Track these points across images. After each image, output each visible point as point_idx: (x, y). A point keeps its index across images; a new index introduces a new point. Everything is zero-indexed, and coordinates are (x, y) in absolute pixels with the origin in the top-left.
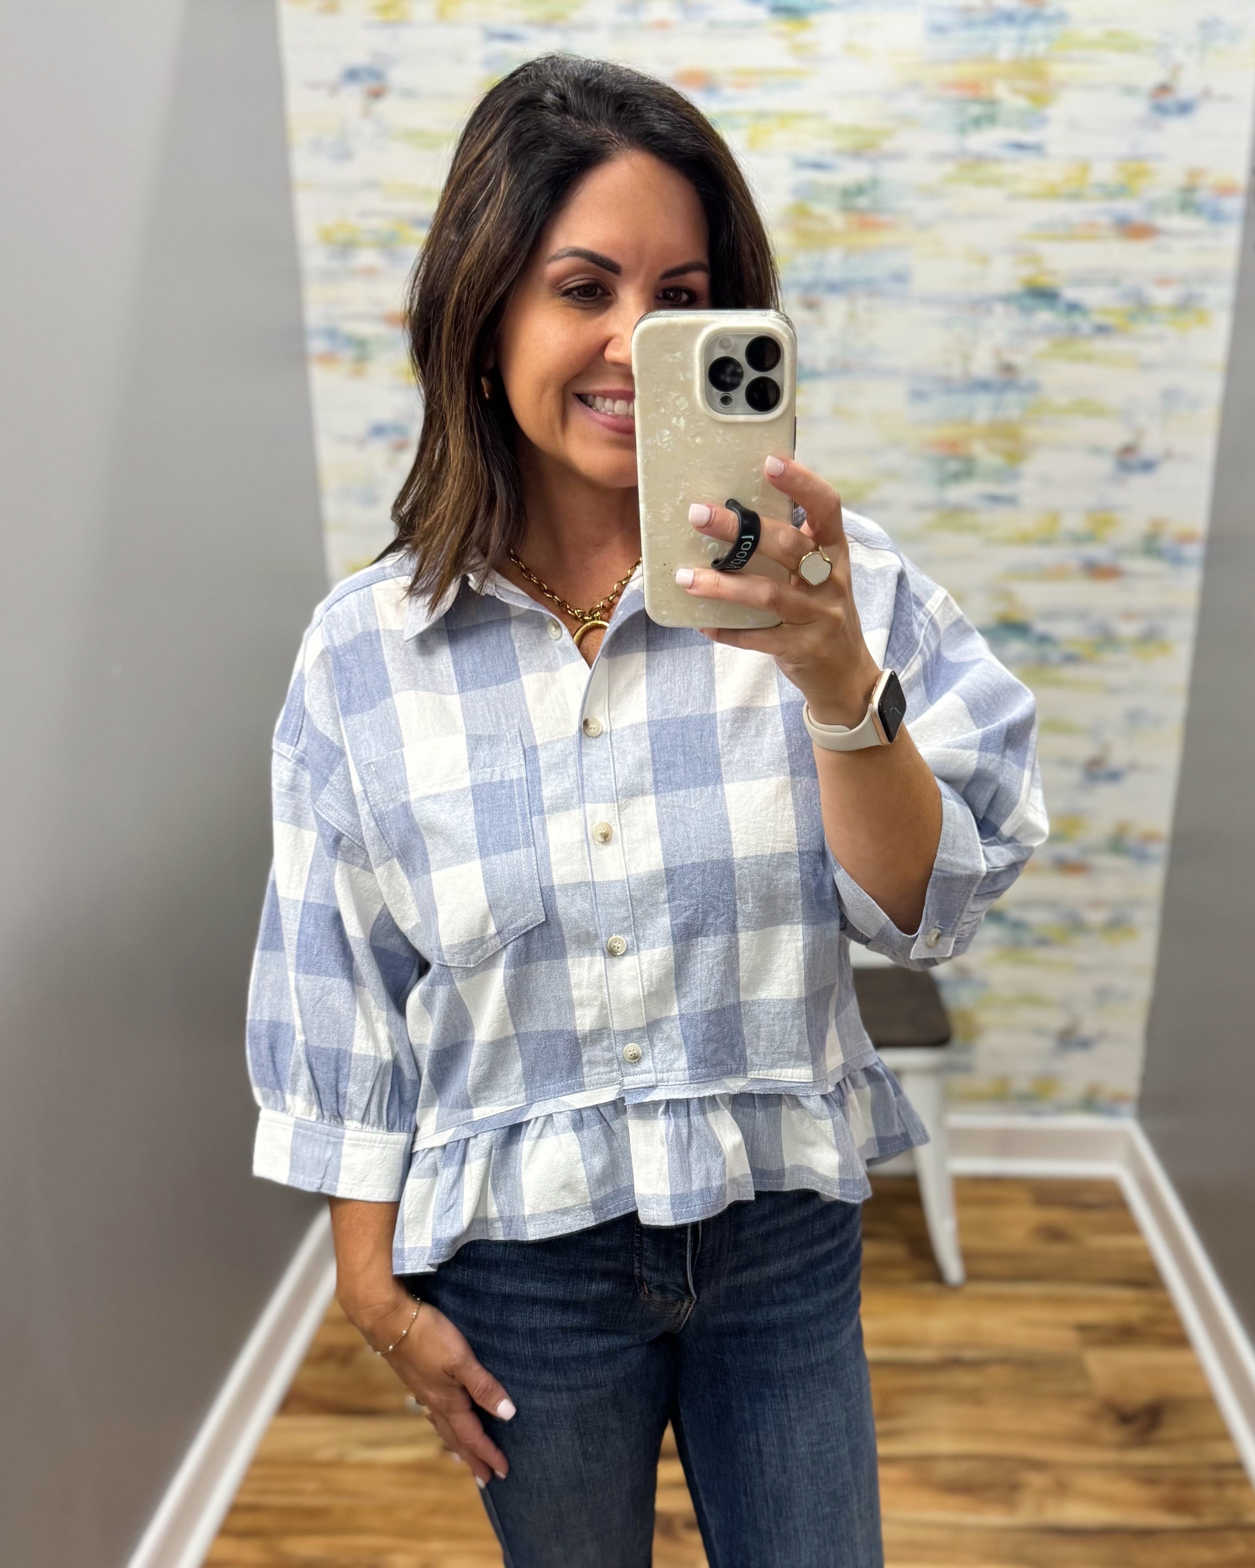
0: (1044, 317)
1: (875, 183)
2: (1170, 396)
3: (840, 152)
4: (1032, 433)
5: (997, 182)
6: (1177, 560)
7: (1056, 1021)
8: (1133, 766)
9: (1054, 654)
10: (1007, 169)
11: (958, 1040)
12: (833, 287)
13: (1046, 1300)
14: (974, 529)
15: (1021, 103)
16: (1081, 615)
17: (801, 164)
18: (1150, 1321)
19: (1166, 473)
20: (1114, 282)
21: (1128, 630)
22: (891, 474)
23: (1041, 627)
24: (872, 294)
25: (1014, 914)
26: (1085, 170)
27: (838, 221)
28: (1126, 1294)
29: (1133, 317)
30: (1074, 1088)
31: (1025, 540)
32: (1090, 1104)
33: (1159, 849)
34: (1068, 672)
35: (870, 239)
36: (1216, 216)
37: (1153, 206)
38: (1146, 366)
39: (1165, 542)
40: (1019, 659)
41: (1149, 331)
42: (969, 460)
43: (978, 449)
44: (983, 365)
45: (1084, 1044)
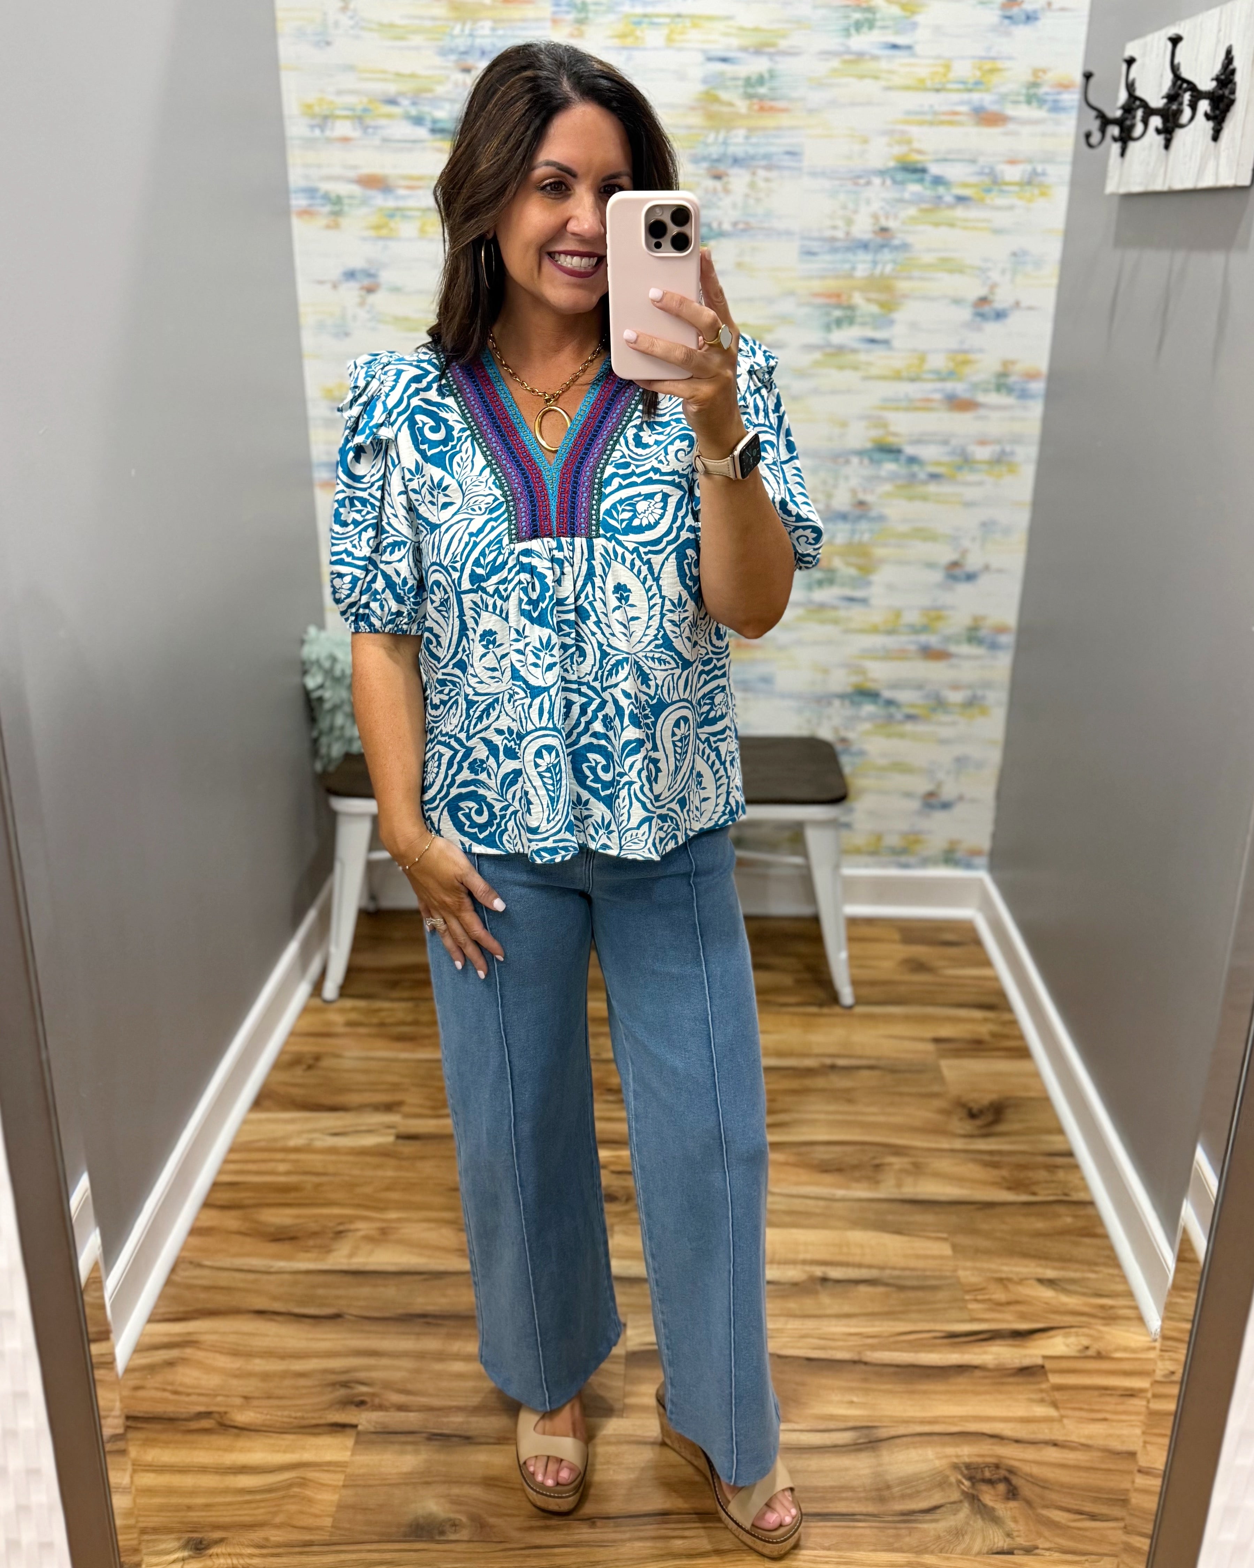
0: (914, 188)
1: (772, 75)
2: (1018, 257)
3: (744, 49)
4: (903, 286)
5: (874, 76)
6: (1024, 395)
7: (923, 786)
8: (987, 568)
9: (922, 473)
10: (882, 65)
12: (736, 161)
13: (907, 1018)
14: (855, 368)
15: (895, 10)
16: (945, 441)
17: (711, 59)
18: (994, 1035)
19: (1014, 321)
20: (973, 161)
21: (982, 453)
23: (909, 450)
24: (769, 168)
25: (887, 694)
26: (948, 67)
27: (742, 106)
28: (978, 1014)
29: (988, 191)
30: (937, 843)
31: (897, 377)
32: (949, 858)
33: (1008, 639)
34: (932, 488)
35: (769, 121)
36: (1056, 108)
37: (1003, 98)
38: (997, 231)
39: (1012, 379)
40: (892, 478)
41: (1001, 201)
42: (851, 308)
43: (858, 299)
44: (863, 228)
45: (946, 806)
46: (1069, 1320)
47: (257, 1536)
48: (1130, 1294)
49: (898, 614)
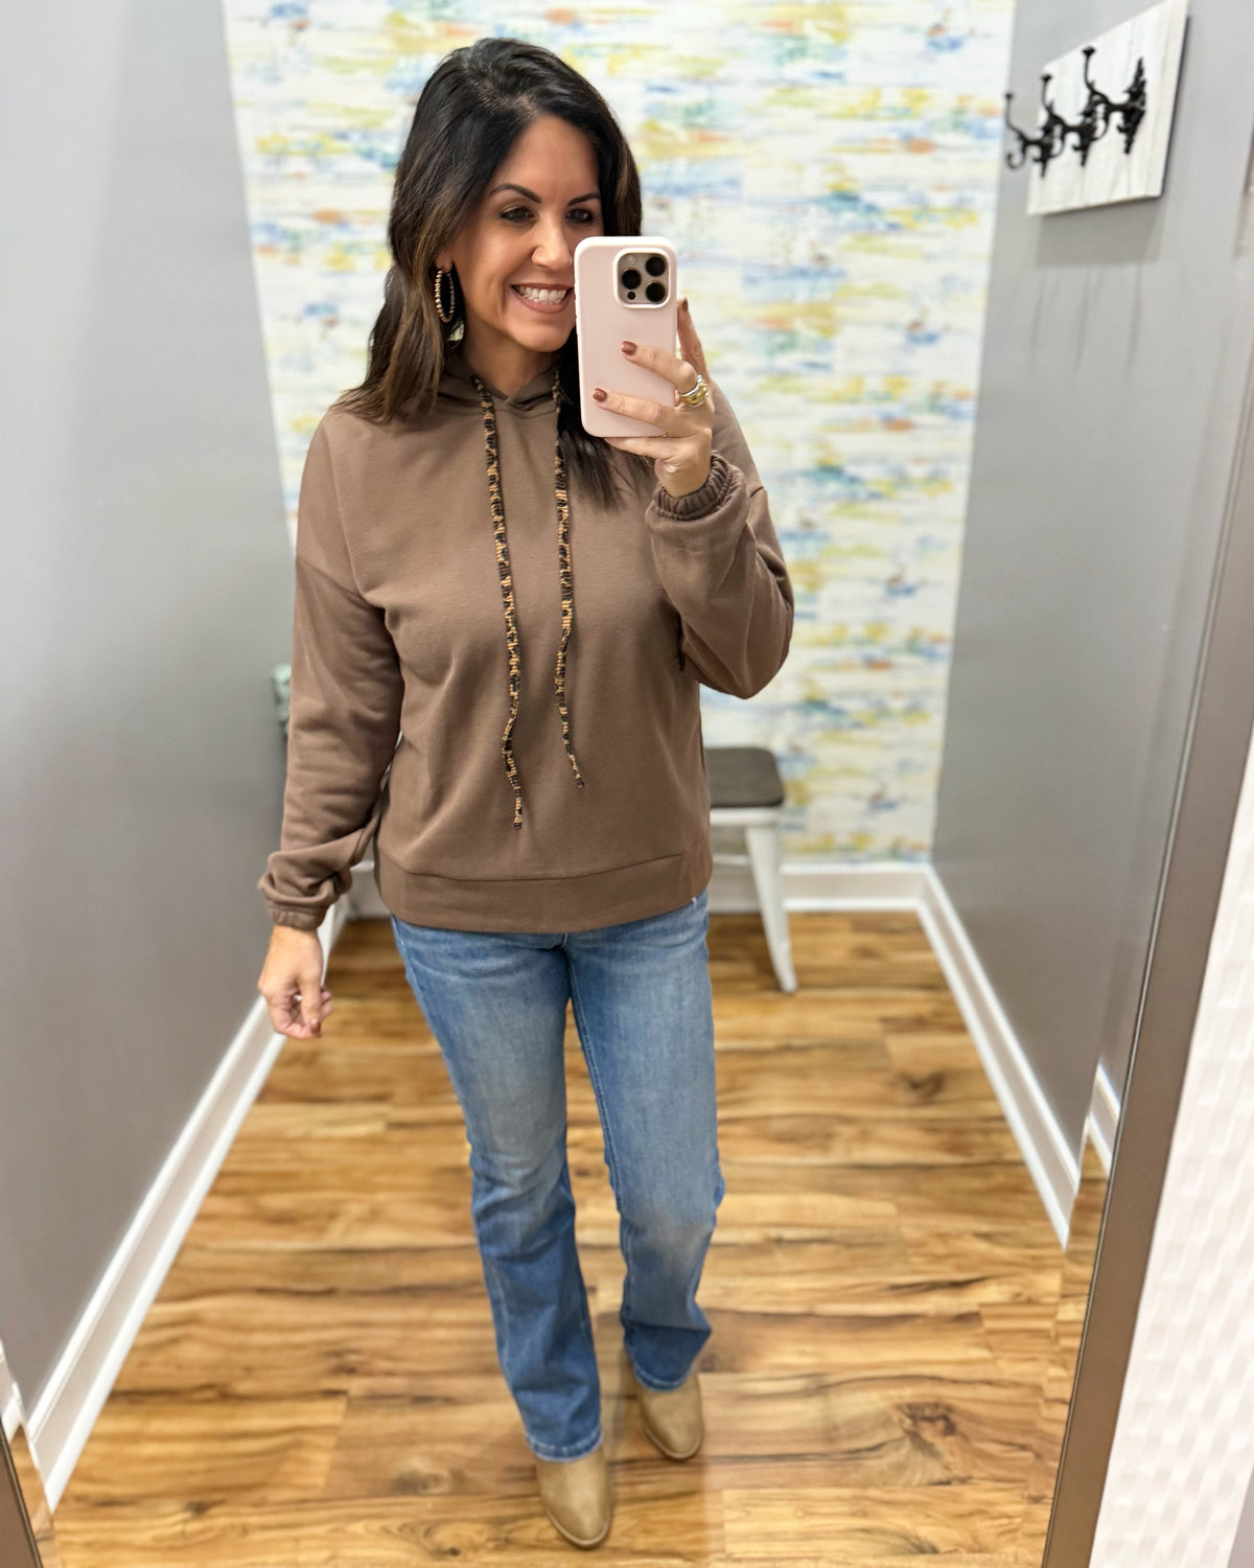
0: (848, 216)
1: (711, 104)
2: (948, 282)
3: (683, 78)
4: (841, 311)
5: (809, 104)
6: (955, 415)
7: (868, 788)
8: (924, 583)
9: (862, 492)
10: (815, 93)
11: (790, 803)
12: (680, 191)
13: (857, 1000)
14: (797, 390)
15: (827, 39)
16: (882, 460)
17: (651, 89)
18: (937, 1014)
19: (946, 344)
20: (903, 189)
21: (918, 472)
22: (732, 346)
23: (850, 470)
24: (711, 197)
25: (836, 703)
26: (877, 95)
27: (683, 136)
28: (919, 995)
29: (918, 217)
30: (883, 841)
31: (837, 399)
32: (895, 853)
33: (945, 649)
34: (873, 507)
35: (709, 151)
36: (981, 134)
37: (931, 125)
38: (929, 258)
39: (946, 400)
40: (835, 497)
41: (930, 227)
42: (792, 334)
43: (798, 325)
44: (801, 255)
45: (891, 806)
46: (1002, 1269)
47: (256, 1496)
48: (1057, 1244)
49: (843, 627)
